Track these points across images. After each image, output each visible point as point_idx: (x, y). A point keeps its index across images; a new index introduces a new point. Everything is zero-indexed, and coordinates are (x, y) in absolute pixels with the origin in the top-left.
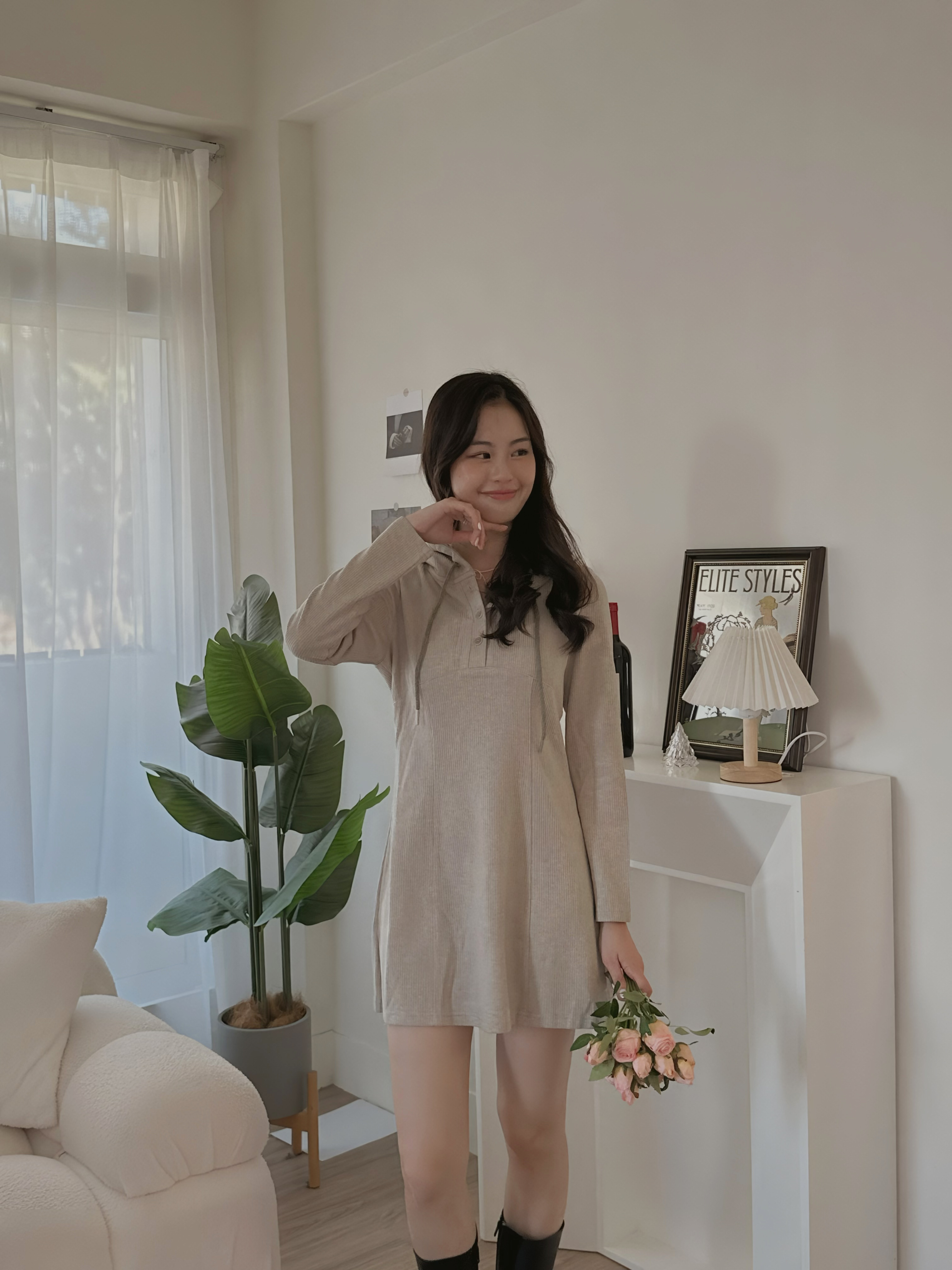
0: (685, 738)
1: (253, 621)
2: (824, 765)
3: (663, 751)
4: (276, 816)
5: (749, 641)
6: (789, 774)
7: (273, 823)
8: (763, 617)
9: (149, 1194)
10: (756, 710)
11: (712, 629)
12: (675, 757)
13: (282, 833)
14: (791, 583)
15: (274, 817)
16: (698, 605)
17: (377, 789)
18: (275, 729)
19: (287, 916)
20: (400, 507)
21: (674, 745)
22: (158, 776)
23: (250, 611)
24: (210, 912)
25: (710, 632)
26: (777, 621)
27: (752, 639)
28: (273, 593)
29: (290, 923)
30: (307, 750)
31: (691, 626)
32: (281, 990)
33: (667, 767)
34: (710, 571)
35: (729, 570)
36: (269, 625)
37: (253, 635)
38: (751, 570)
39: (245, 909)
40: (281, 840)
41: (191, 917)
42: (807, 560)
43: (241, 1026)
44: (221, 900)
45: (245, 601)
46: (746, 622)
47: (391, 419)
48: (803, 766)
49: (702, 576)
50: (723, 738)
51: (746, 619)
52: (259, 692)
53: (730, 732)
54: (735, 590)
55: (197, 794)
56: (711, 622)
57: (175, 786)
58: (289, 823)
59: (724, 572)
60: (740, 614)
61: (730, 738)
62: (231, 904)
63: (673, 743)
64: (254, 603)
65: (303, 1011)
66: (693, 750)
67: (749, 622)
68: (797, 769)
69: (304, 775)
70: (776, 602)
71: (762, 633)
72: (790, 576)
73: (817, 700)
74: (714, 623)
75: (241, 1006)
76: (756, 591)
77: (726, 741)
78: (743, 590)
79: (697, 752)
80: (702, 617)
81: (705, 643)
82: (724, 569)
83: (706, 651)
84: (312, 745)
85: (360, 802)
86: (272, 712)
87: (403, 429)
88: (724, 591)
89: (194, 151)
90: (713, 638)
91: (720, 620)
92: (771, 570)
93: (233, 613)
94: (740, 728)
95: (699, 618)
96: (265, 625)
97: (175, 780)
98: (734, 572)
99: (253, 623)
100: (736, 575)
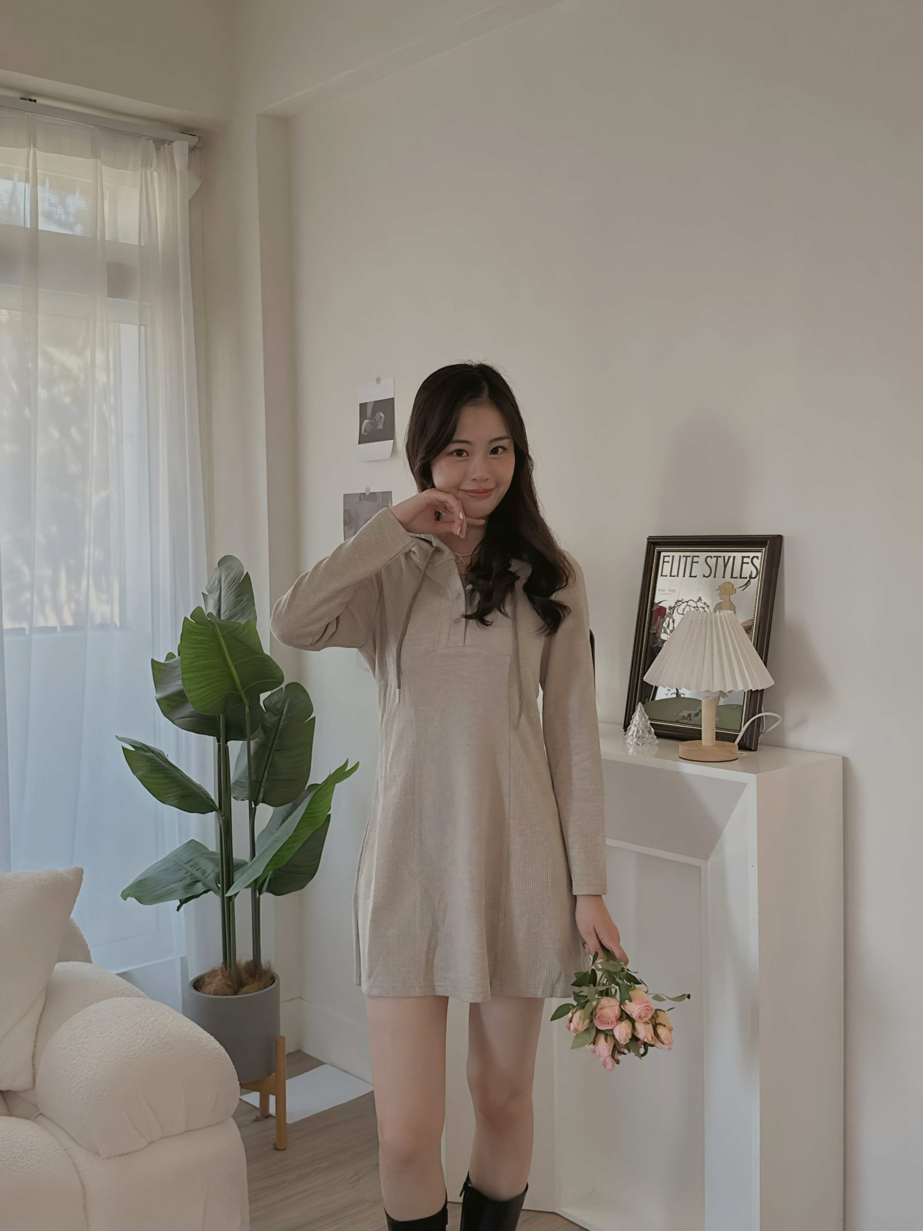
0: (645, 718)
1: (227, 601)
2: (778, 744)
3: (624, 730)
4: (248, 789)
5: (709, 625)
6: (745, 753)
7: (246, 796)
8: (721, 602)
9: (123, 1155)
10: (715, 691)
11: (673, 613)
12: (636, 736)
13: (253, 806)
14: (748, 569)
15: (246, 791)
16: (659, 590)
17: (346, 764)
18: (248, 705)
19: (258, 886)
20: (372, 490)
21: (635, 724)
22: (133, 749)
23: (224, 592)
24: (183, 882)
25: (671, 615)
26: (734, 606)
27: (711, 623)
28: (247, 573)
29: (260, 893)
30: (279, 725)
31: (652, 610)
32: (251, 958)
33: (628, 745)
34: (671, 557)
35: (689, 556)
36: (244, 603)
37: (227, 614)
38: (711, 557)
39: (217, 881)
40: (252, 813)
41: (164, 887)
42: (765, 547)
43: (212, 993)
44: (194, 872)
45: (220, 581)
46: (705, 606)
47: (363, 406)
48: (758, 745)
49: (664, 562)
50: (682, 718)
51: (705, 604)
52: (233, 669)
53: (689, 712)
54: (695, 575)
55: (172, 768)
56: (672, 606)
57: (150, 759)
58: (261, 796)
59: (685, 558)
60: (700, 599)
61: (688, 719)
62: (203, 874)
63: (634, 722)
64: (229, 583)
65: (273, 979)
66: (653, 730)
67: (708, 607)
68: (753, 749)
69: (275, 750)
70: (734, 587)
71: (721, 617)
72: (748, 563)
73: (773, 683)
74: (674, 607)
75: (212, 973)
76: (715, 577)
77: (685, 721)
78: (702, 576)
79: (656, 731)
80: (663, 601)
81: (666, 626)
82: (685, 555)
83: (666, 634)
84: (284, 720)
85: (330, 777)
86: (244, 690)
87: (375, 416)
88: (684, 576)
89: (174, 143)
90: (673, 622)
91: (681, 604)
92: (729, 557)
93: (208, 592)
94: (698, 708)
95: (660, 602)
96: (239, 604)
97: (150, 754)
98: (695, 558)
99: (227, 602)
100: (696, 561)
